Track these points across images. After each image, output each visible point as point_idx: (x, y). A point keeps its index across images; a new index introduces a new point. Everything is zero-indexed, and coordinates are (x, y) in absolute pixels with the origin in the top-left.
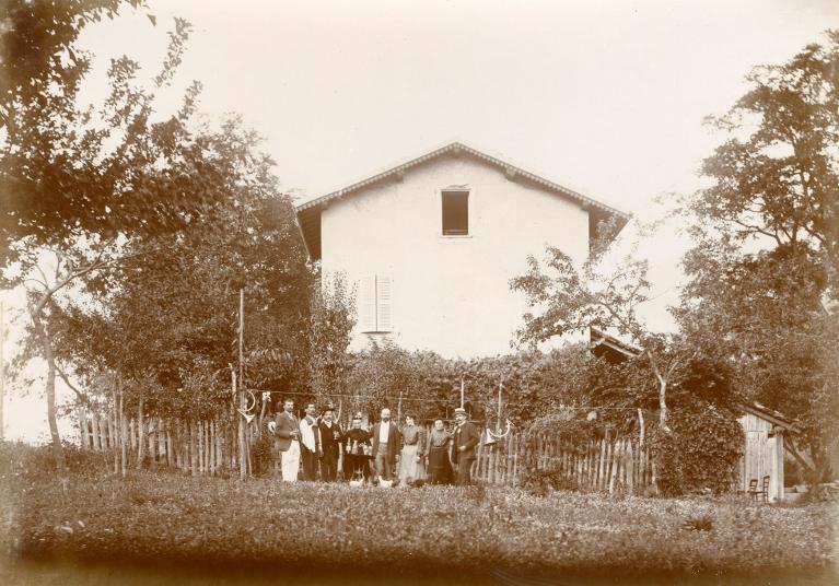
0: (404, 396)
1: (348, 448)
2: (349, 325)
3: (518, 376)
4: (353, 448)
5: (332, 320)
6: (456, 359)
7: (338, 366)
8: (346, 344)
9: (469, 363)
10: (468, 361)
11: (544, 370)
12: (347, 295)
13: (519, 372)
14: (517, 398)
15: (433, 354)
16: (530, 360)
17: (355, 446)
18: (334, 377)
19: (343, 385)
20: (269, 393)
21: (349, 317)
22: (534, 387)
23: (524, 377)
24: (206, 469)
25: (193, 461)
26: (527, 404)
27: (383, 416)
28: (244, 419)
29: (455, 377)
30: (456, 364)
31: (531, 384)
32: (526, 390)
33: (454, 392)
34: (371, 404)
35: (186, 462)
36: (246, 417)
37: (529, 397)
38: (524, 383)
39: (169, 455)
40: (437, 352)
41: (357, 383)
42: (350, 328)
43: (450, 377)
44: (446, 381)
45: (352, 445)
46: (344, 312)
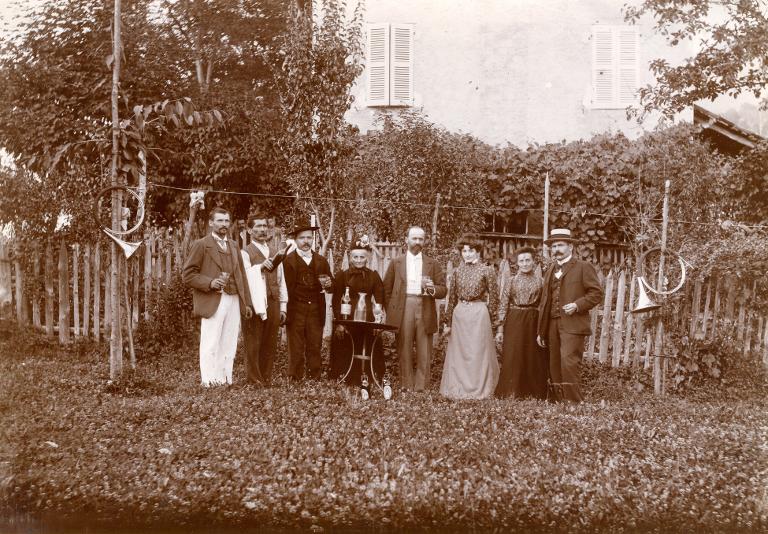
0: (444, 201)
1: (345, 309)
2: (350, 75)
3: (599, 172)
4: (354, 308)
5: (320, 67)
6: (504, 146)
7: (329, 146)
8: (345, 108)
9: (524, 150)
10: (524, 149)
11: (637, 163)
12: (346, 21)
13: (602, 165)
14: (598, 204)
15: (470, 140)
16: (613, 148)
17: (361, 305)
18: (323, 167)
19: (338, 182)
20: (201, 194)
21: (348, 60)
22: (625, 188)
23: (609, 172)
24: (85, 330)
25: (62, 316)
26: (614, 212)
27: (410, 240)
28: (120, 250)
29: (507, 171)
30: (506, 153)
31: (620, 184)
32: (612, 191)
33: (505, 194)
34: (386, 216)
35: (49, 318)
36: (123, 244)
37: (617, 201)
38: (609, 181)
39: (19, 305)
40: (475, 135)
41: (361, 179)
42: (351, 80)
43: (499, 171)
44: (493, 177)
45: (354, 303)
46: (341, 53)
